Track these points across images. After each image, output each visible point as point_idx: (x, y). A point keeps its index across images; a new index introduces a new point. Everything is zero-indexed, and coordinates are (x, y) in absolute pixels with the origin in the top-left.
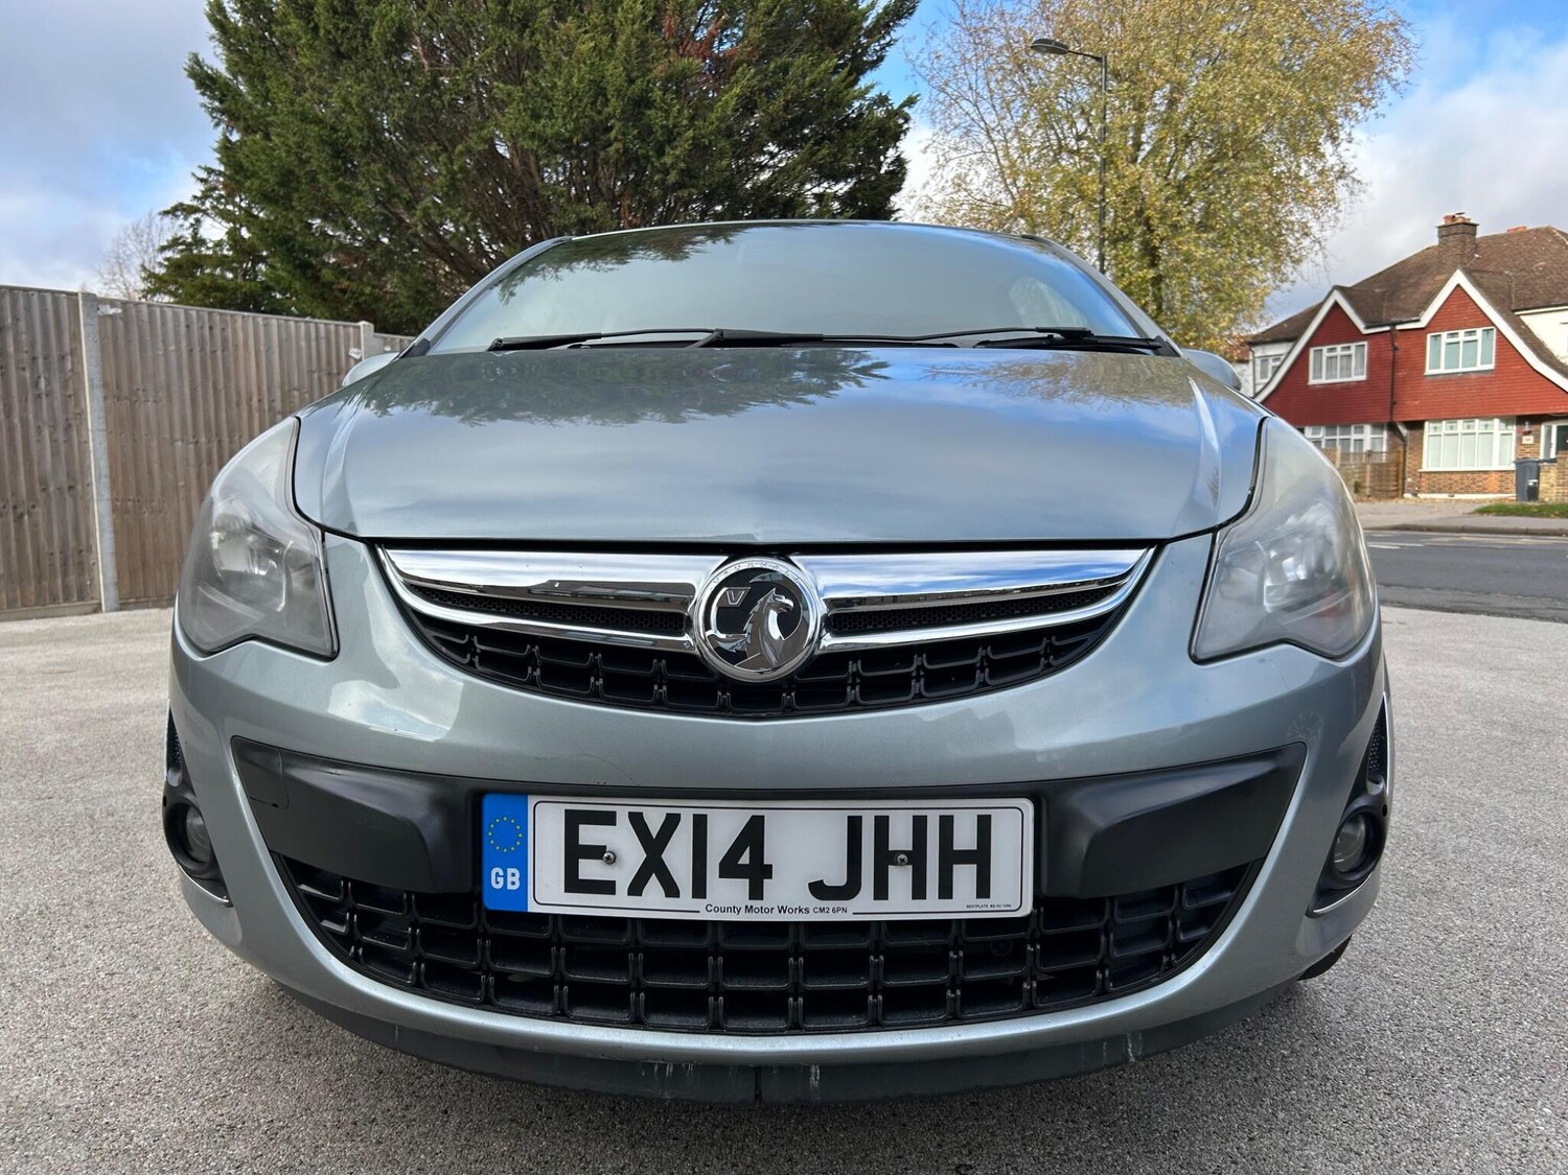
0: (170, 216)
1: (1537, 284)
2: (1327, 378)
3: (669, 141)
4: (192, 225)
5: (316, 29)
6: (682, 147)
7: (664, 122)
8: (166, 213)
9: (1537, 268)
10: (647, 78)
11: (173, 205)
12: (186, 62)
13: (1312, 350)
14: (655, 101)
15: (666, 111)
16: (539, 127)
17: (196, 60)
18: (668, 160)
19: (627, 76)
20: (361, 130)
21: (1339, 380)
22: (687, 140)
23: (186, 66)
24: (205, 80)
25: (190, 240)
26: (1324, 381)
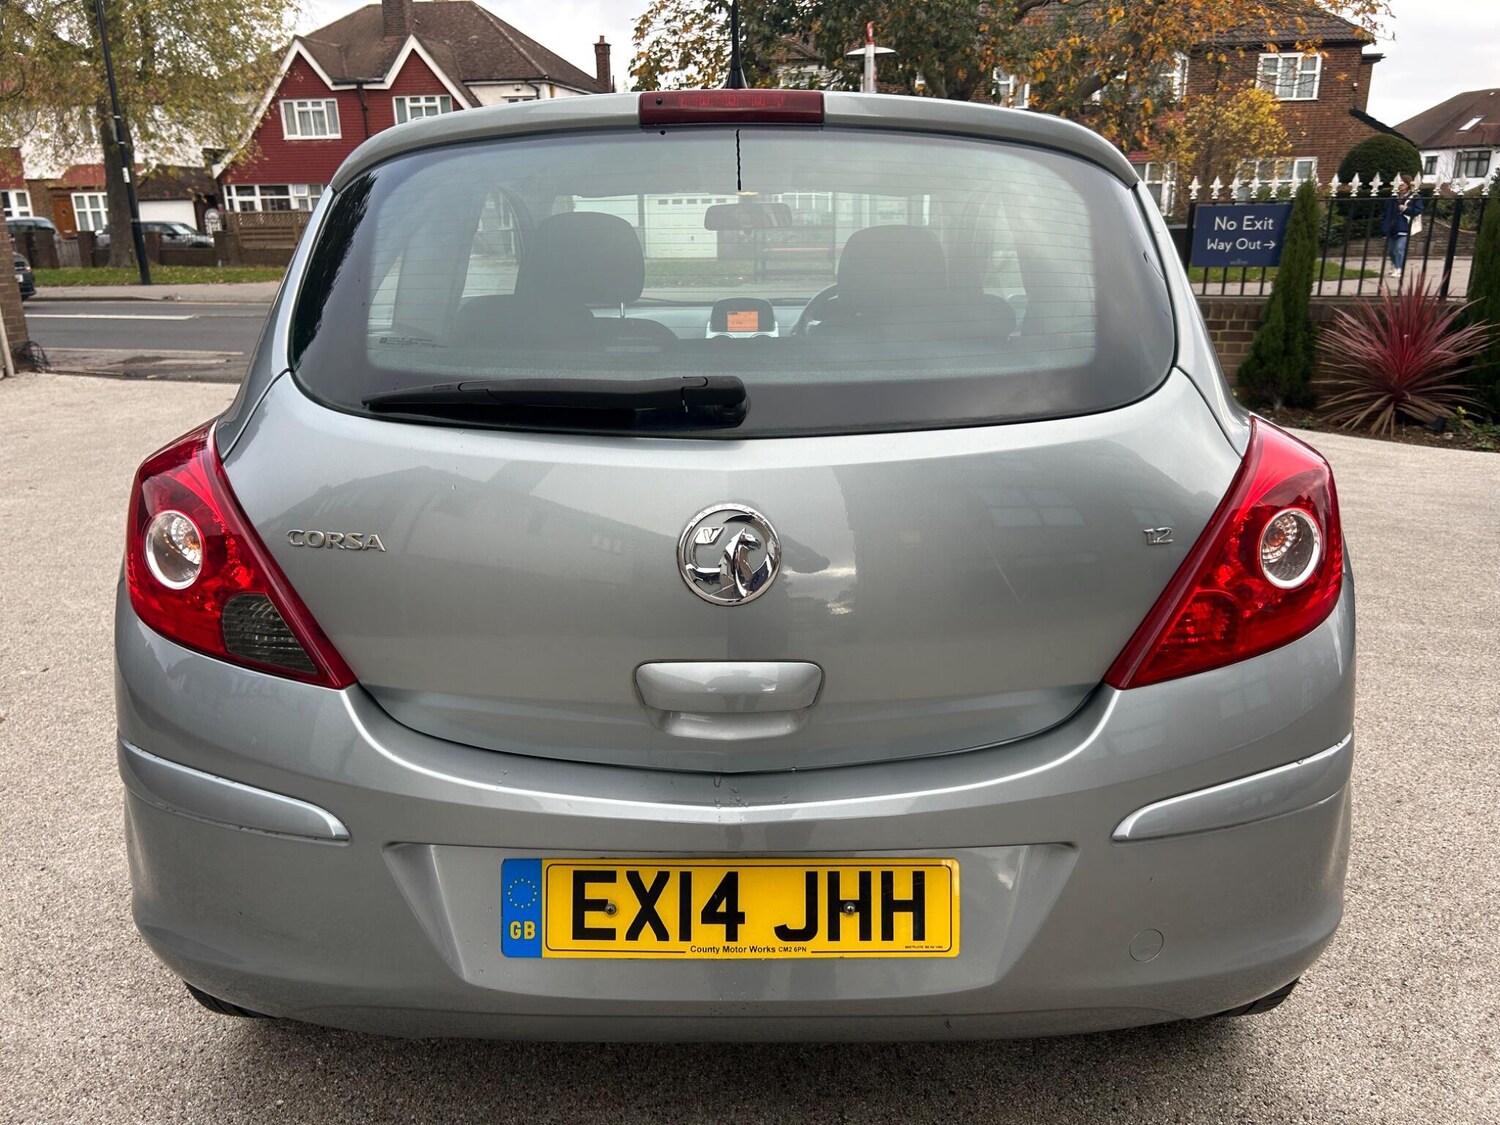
1: (476, 57)
2: (302, 134)
9: (473, 40)
13: (281, 103)
21: (314, 137)
26: (298, 136)
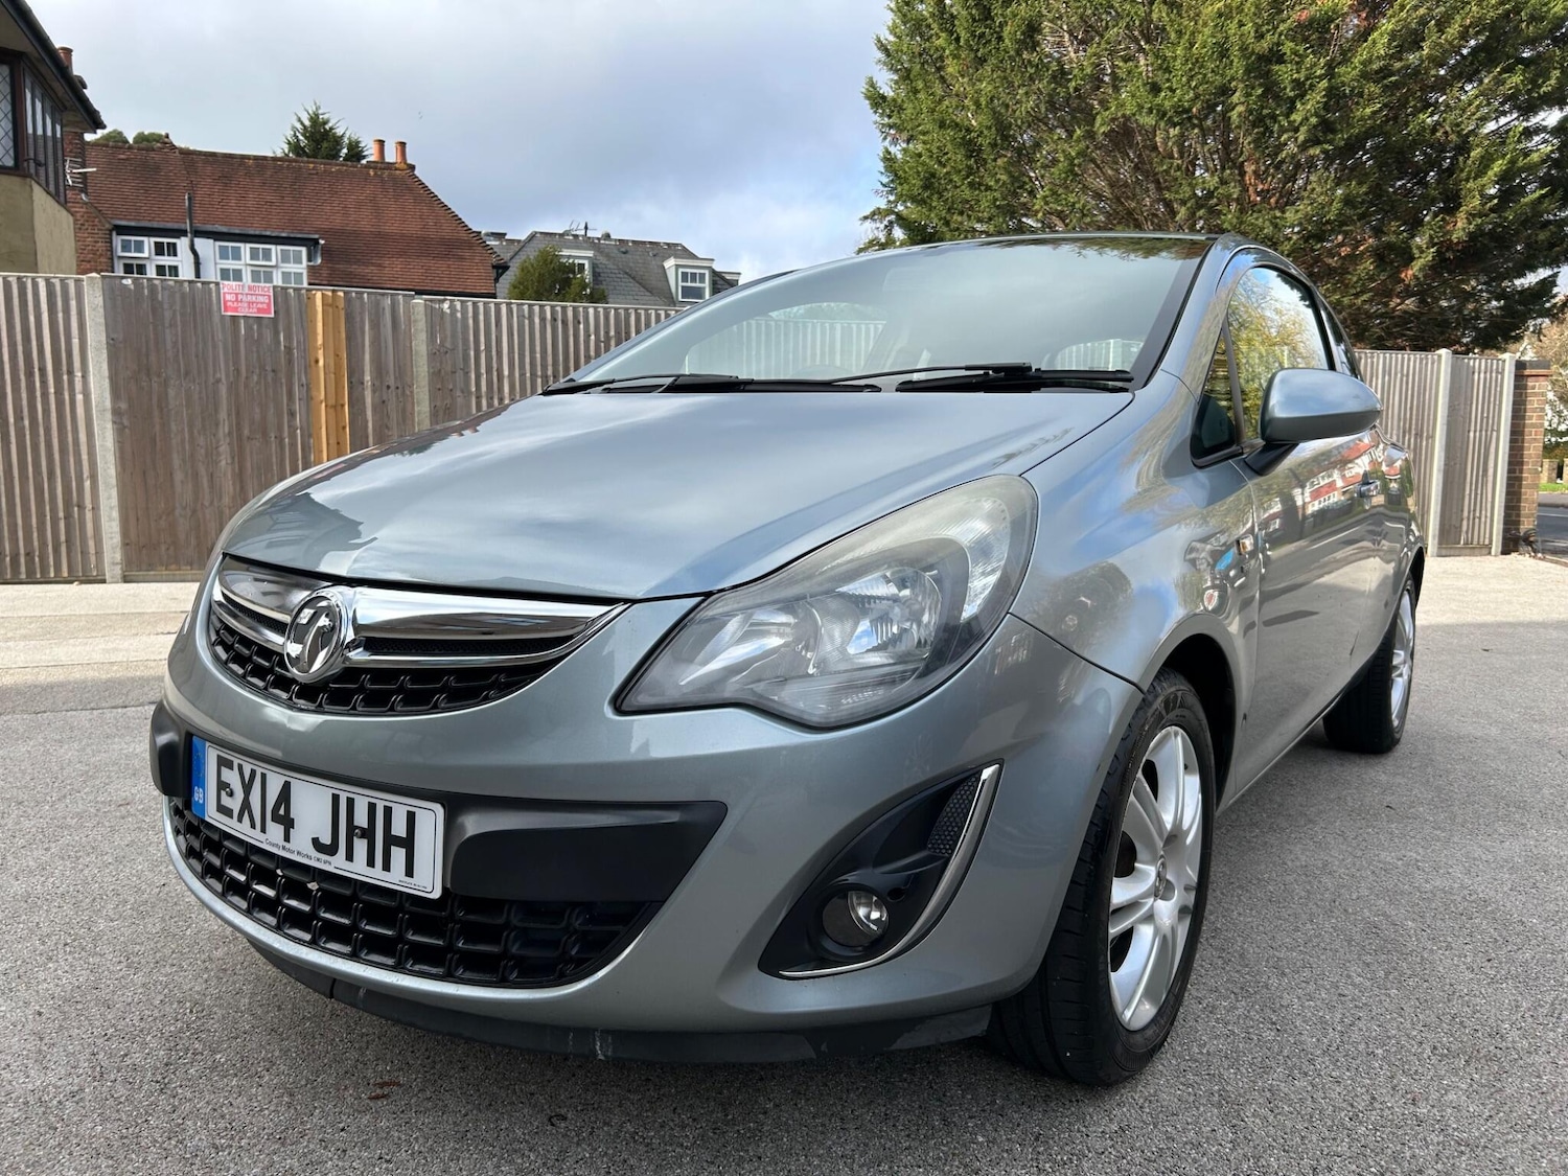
0: (869, 220)
3: (1302, 96)
4: (886, 226)
5: (958, 39)
6: (1315, 99)
7: (1295, 76)
8: (866, 218)
10: (1279, 30)
11: (872, 210)
12: (863, 87)
14: (1285, 54)
15: (1297, 63)
16: (1158, 100)
17: (872, 84)
18: (1297, 117)
19: (1256, 32)
20: (989, 128)
22: (1320, 92)
23: (864, 90)
24: (877, 100)
25: (883, 240)
